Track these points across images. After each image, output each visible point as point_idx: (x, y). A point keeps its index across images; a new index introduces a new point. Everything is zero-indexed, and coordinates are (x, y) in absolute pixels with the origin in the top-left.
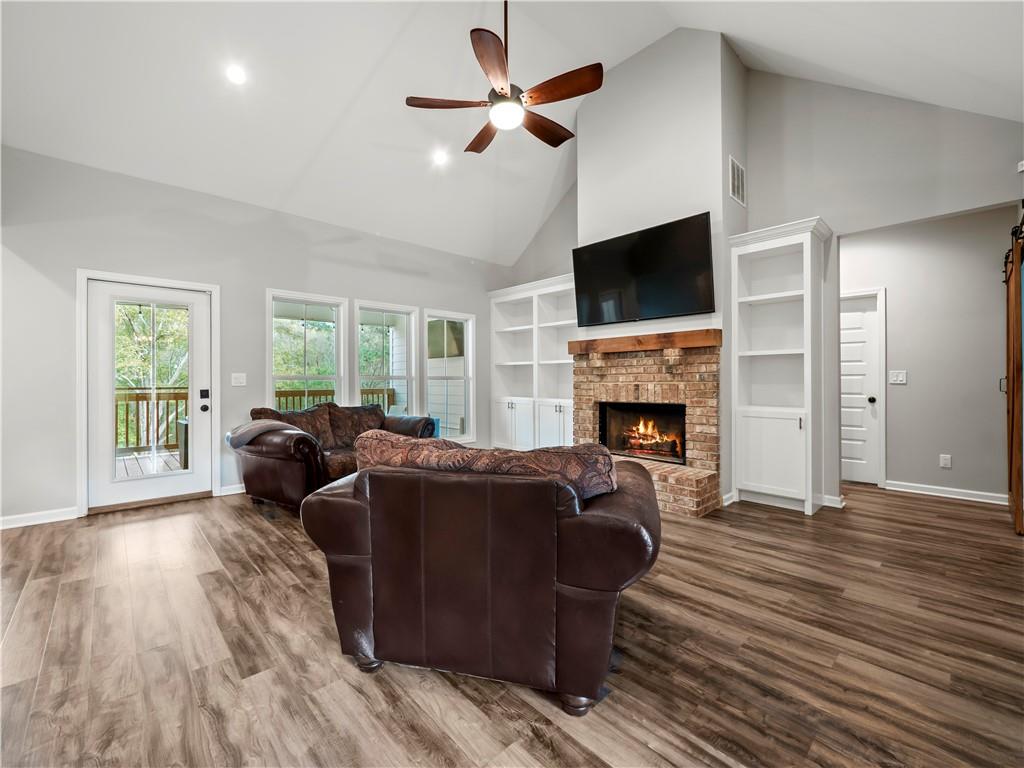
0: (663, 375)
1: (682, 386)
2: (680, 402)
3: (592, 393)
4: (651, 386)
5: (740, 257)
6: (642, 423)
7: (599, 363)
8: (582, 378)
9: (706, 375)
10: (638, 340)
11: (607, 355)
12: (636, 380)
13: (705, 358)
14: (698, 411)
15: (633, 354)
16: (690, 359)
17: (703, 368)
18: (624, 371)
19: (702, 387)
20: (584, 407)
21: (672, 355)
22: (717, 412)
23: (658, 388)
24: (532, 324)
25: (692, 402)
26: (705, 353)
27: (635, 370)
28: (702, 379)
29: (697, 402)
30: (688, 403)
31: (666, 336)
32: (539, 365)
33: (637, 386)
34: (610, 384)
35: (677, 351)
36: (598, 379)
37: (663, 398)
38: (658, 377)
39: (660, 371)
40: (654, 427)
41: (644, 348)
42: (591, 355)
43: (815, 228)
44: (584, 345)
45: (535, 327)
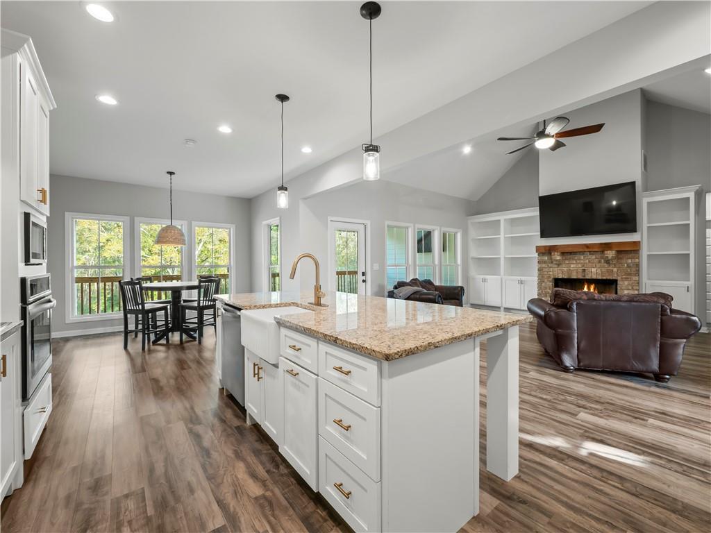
0: (602, 264)
1: (615, 270)
2: (614, 278)
3: (551, 273)
4: (594, 270)
5: (649, 203)
6: (586, 286)
7: (558, 258)
8: (544, 265)
9: (631, 264)
10: (587, 246)
11: (563, 254)
12: (583, 266)
13: (630, 256)
14: (626, 283)
15: (582, 253)
16: (620, 256)
17: (630, 261)
18: (574, 262)
19: (629, 270)
20: (546, 281)
21: (610, 254)
22: (638, 283)
23: (599, 271)
24: (500, 234)
25: (622, 278)
26: (631, 253)
27: (582, 261)
28: (628, 266)
29: (625, 278)
30: (619, 278)
31: (606, 244)
32: (505, 258)
33: (584, 270)
34: (565, 269)
35: (614, 252)
36: (556, 266)
37: (602, 276)
38: (598, 265)
39: (600, 262)
40: (595, 289)
41: (590, 250)
42: (553, 254)
43: (697, 190)
44: (547, 248)
45: (502, 236)
